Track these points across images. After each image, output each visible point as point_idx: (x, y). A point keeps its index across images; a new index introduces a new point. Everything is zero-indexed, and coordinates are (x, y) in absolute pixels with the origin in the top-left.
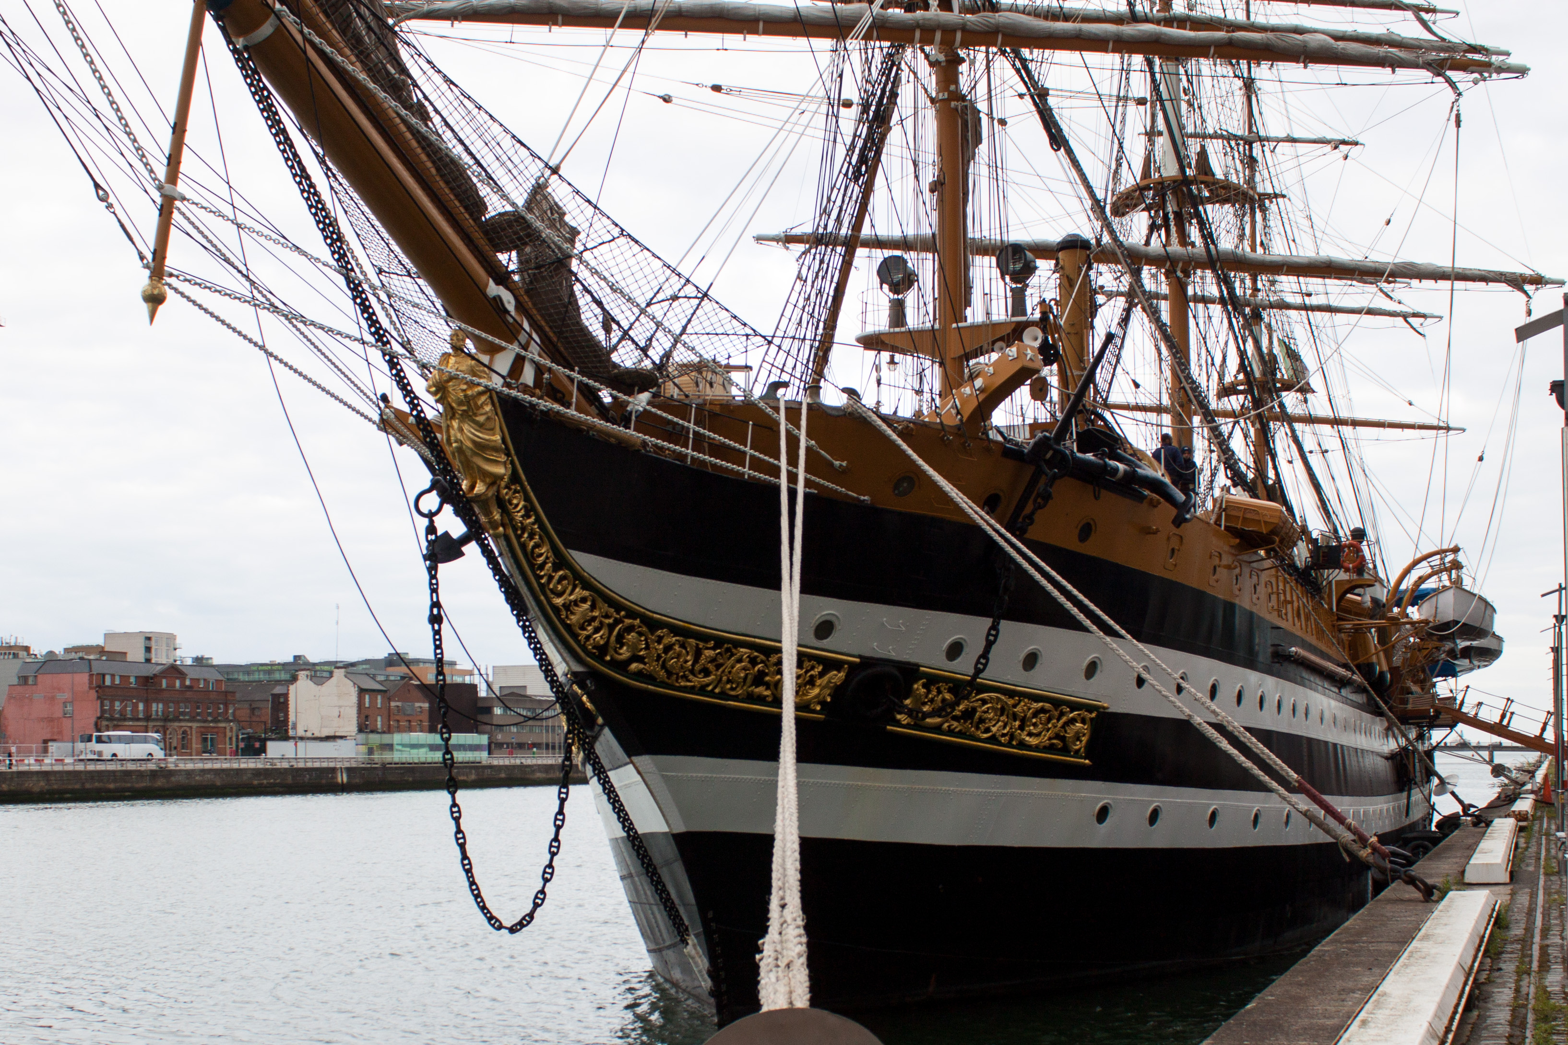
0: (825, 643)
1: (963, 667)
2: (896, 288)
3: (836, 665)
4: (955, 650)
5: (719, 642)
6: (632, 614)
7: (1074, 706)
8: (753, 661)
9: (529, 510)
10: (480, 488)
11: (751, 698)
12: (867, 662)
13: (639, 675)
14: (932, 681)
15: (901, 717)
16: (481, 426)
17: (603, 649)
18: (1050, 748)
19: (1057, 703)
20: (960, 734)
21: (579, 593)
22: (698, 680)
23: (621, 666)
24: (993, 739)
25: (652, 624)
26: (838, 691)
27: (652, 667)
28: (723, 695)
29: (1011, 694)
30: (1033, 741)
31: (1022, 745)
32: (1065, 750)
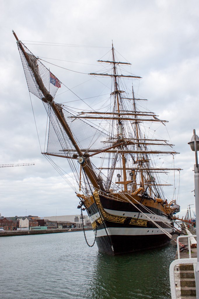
0: (124, 216)
1: (136, 217)
2: (119, 177)
3: (124, 218)
4: (135, 216)
5: (115, 216)
6: (108, 214)
7: (145, 221)
8: (118, 218)
9: (101, 205)
10: (98, 203)
11: (117, 221)
12: (127, 217)
13: (109, 220)
14: (133, 219)
15: (131, 223)
16: (98, 198)
17: (106, 218)
18: (143, 225)
19: (144, 220)
20: (136, 224)
21: (104, 212)
22: (113, 220)
23: (107, 219)
24: (138, 224)
25: (110, 215)
26: (125, 220)
27: (110, 219)
28: (115, 221)
29: (140, 220)
30: (142, 224)
31: (141, 225)
32: (145, 225)
